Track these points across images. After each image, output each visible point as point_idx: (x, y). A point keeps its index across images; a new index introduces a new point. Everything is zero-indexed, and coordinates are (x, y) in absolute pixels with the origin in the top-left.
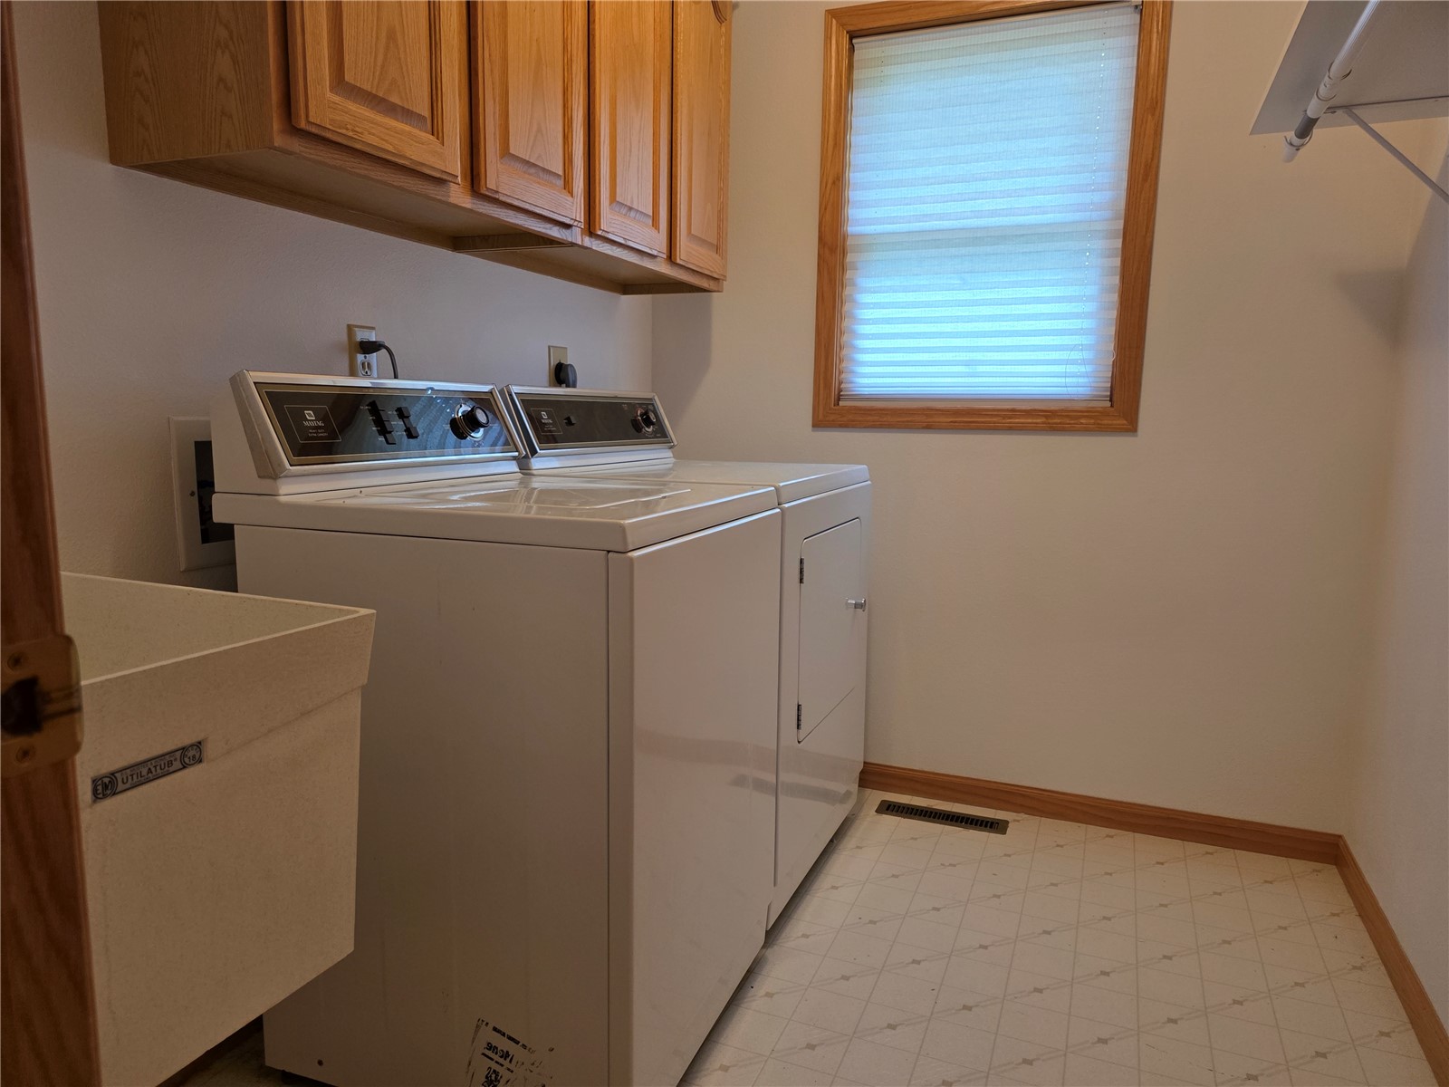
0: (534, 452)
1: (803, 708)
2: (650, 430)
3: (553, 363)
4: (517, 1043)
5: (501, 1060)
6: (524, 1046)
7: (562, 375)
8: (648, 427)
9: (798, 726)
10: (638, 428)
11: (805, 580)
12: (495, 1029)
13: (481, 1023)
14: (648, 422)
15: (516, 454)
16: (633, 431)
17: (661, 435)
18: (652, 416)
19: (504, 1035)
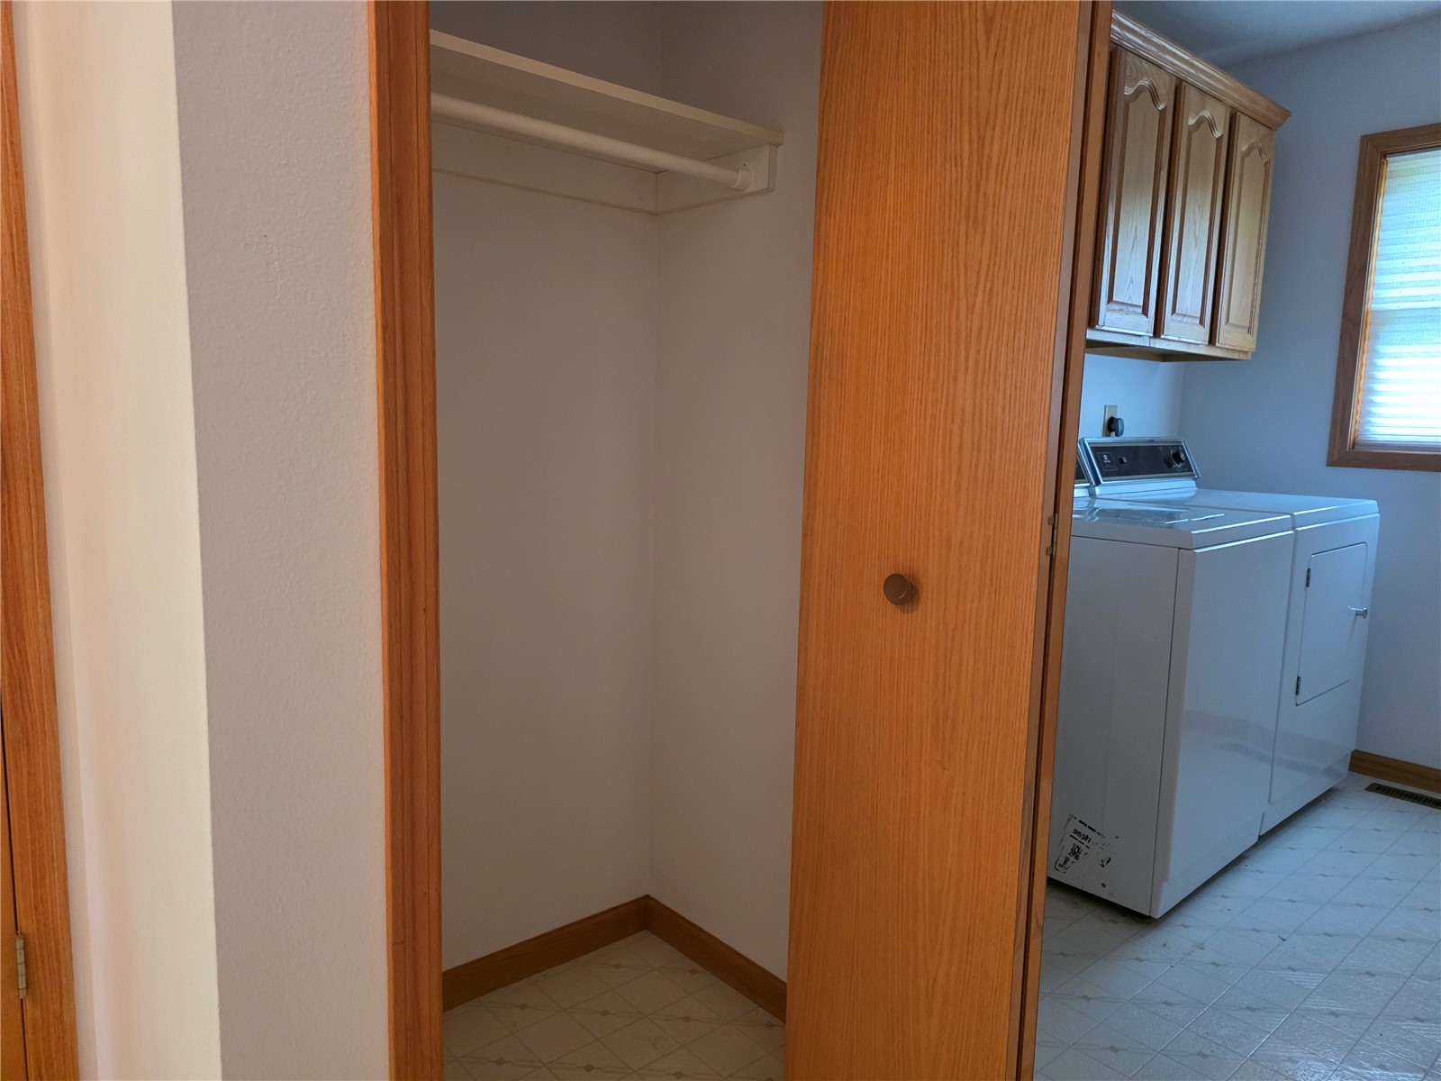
0: (1098, 483)
1: (1302, 680)
2: (1179, 466)
3: (1107, 417)
4: (1094, 831)
5: (1083, 841)
6: (1098, 833)
7: (1113, 426)
8: (1178, 463)
9: (1297, 692)
10: (1169, 465)
11: (1311, 584)
12: (1080, 821)
13: (1072, 817)
14: (1178, 459)
15: (1088, 484)
16: (1165, 466)
17: (1187, 469)
18: (1182, 456)
19: (1086, 825)
